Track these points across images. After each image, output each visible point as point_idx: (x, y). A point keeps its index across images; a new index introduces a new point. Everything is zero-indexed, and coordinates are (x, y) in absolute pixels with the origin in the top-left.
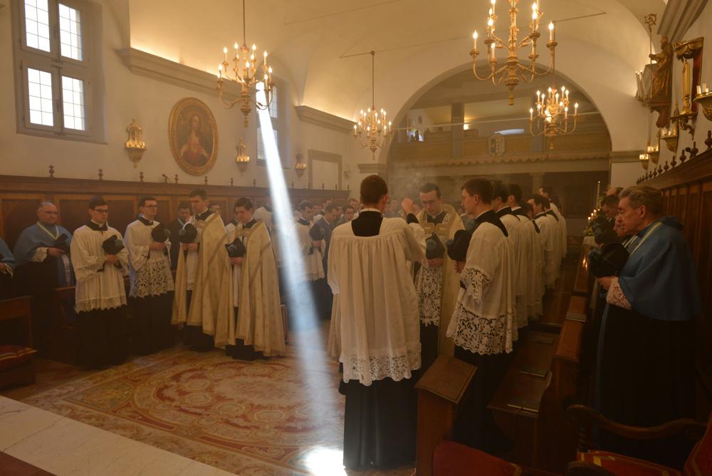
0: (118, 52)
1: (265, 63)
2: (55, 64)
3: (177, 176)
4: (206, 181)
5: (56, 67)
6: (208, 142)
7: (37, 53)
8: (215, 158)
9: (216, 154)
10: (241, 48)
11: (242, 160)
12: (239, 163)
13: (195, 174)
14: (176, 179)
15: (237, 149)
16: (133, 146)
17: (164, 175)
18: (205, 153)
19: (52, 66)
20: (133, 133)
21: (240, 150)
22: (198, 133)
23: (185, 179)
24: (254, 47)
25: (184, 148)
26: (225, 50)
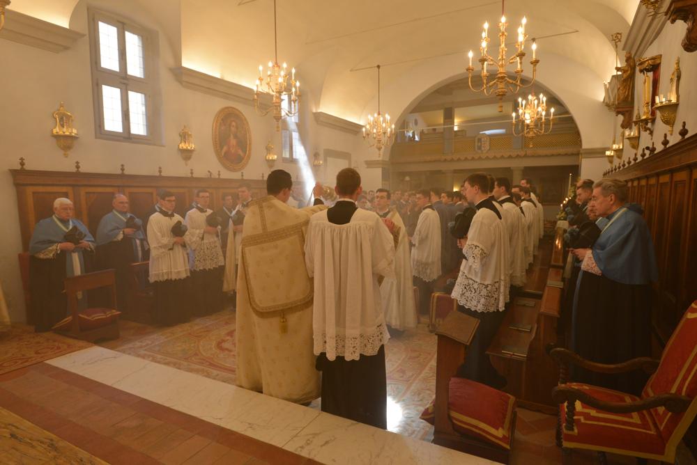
0: (171, 70)
1: (293, 78)
2: (123, 81)
3: (219, 172)
4: (242, 176)
5: (124, 84)
6: (244, 144)
7: (109, 73)
8: (249, 157)
9: (250, 153)
10: (274, 66)
11: (271, 158)
12: (268, 161)
13: (234, 170)
14: (219, 175)
15: (267, 149)
16: (185, 147)
17: (209, 172)
18: (242, 154)
19: (121, 83)
20: (185, 137)
21: (269, 150)
22: (236, 137)
23: (226, 174)
24: (285, 65)
25: (225, 148)
26: (261, 68)
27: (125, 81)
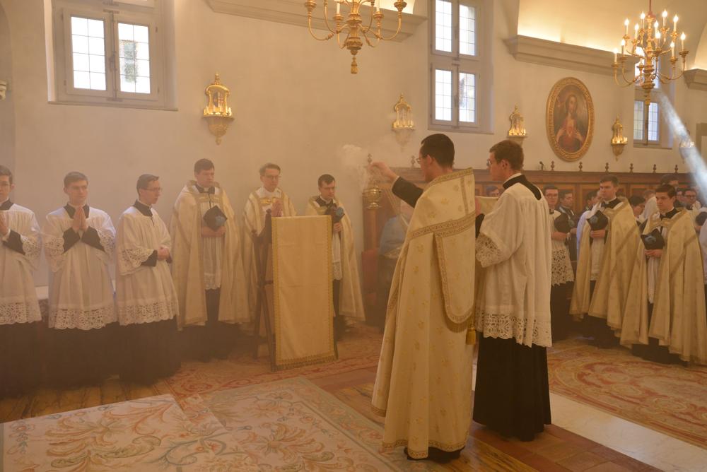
0: (505, 42)
1: (675, 29)
2: (455, 62)
3: (553, 162)
4: (581, 167)
5: (455, 65)
6: (584, 128)
7: (443, 54)
8: (589, 142)
9: (591, 137)
10: (647, 17)
11: (618, 142)
12: (615, 146)
13: (569, 160)
14: (553, 167)
15: (613, 129)
16: (515, 134)
17: (541, 163)
18: (580, 138)
19: (452, 64)
20: (515, 121)
21: (615, 130)
22: (574, 117)
23: (561, 166)
24: (665, 14)
25: (560, 132)
26: (627, 22)
27: (457, 62)
